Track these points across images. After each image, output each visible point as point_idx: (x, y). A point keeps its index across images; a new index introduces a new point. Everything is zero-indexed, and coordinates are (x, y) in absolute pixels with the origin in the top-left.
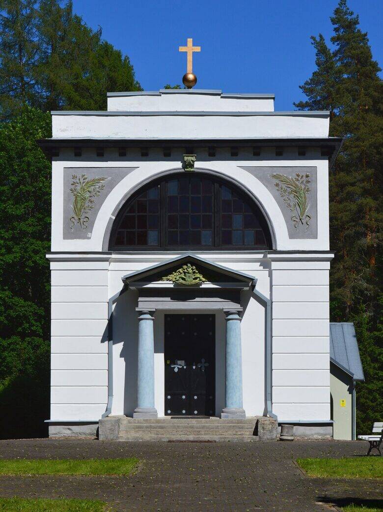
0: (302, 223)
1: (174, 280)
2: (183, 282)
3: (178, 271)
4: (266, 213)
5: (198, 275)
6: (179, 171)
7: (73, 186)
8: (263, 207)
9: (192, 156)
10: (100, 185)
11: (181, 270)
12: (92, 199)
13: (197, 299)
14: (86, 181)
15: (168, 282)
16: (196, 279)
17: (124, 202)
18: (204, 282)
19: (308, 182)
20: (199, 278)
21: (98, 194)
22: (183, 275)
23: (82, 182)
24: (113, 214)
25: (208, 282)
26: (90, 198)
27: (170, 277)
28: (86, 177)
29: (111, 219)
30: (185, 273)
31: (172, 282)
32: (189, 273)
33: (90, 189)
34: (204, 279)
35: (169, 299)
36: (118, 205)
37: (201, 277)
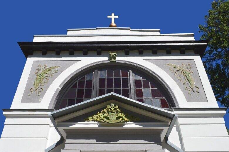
0: (194, 91)
1: (99, 120)
2: (107, 121)
3: (102, 111)
4: (167, 85)
5: (120, 115)
6: (106, 62)
7: (37, 71)
8: (164, 81)
9: (115, 53)
10: (55, 70)
11: (105, 110)
12: (48, 78)
13: (121, 141)
14: (46, 68)
15: (93, 122)
16: (118, 118)
17: (68, 79)
18: (126, 121)
19: (191, 68)
20: (122, 117)
21: (52, 75)
22: (106, 115)
23: (43, 68)
24: (60, 86)
25: (130, 122)
26: (47, 77)
27: (95, 117)
28: (47, 66)
29: (58, 89)
30: (108, 112)
31: (96, 122)
32: (112, 112)
33: (47, 73)
34: (126, 119)
35: (94, 141)
36: (65, 81)
37: (124, 117)
